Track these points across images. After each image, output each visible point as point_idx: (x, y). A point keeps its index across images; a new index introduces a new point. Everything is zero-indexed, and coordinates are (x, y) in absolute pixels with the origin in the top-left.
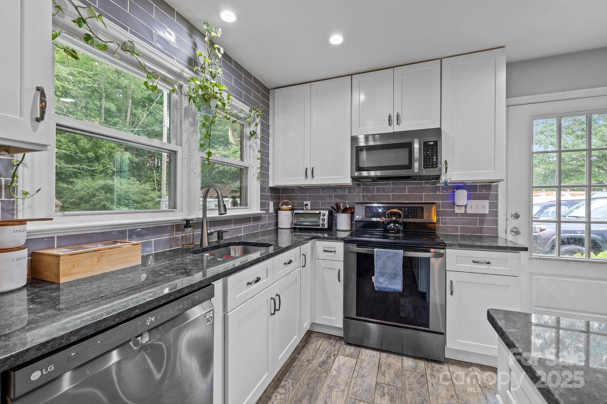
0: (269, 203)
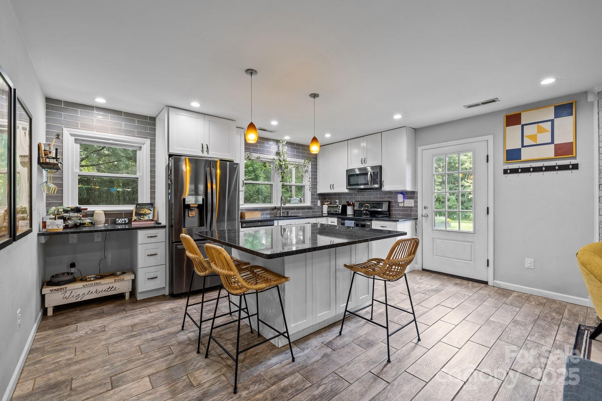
0: (317, 201)
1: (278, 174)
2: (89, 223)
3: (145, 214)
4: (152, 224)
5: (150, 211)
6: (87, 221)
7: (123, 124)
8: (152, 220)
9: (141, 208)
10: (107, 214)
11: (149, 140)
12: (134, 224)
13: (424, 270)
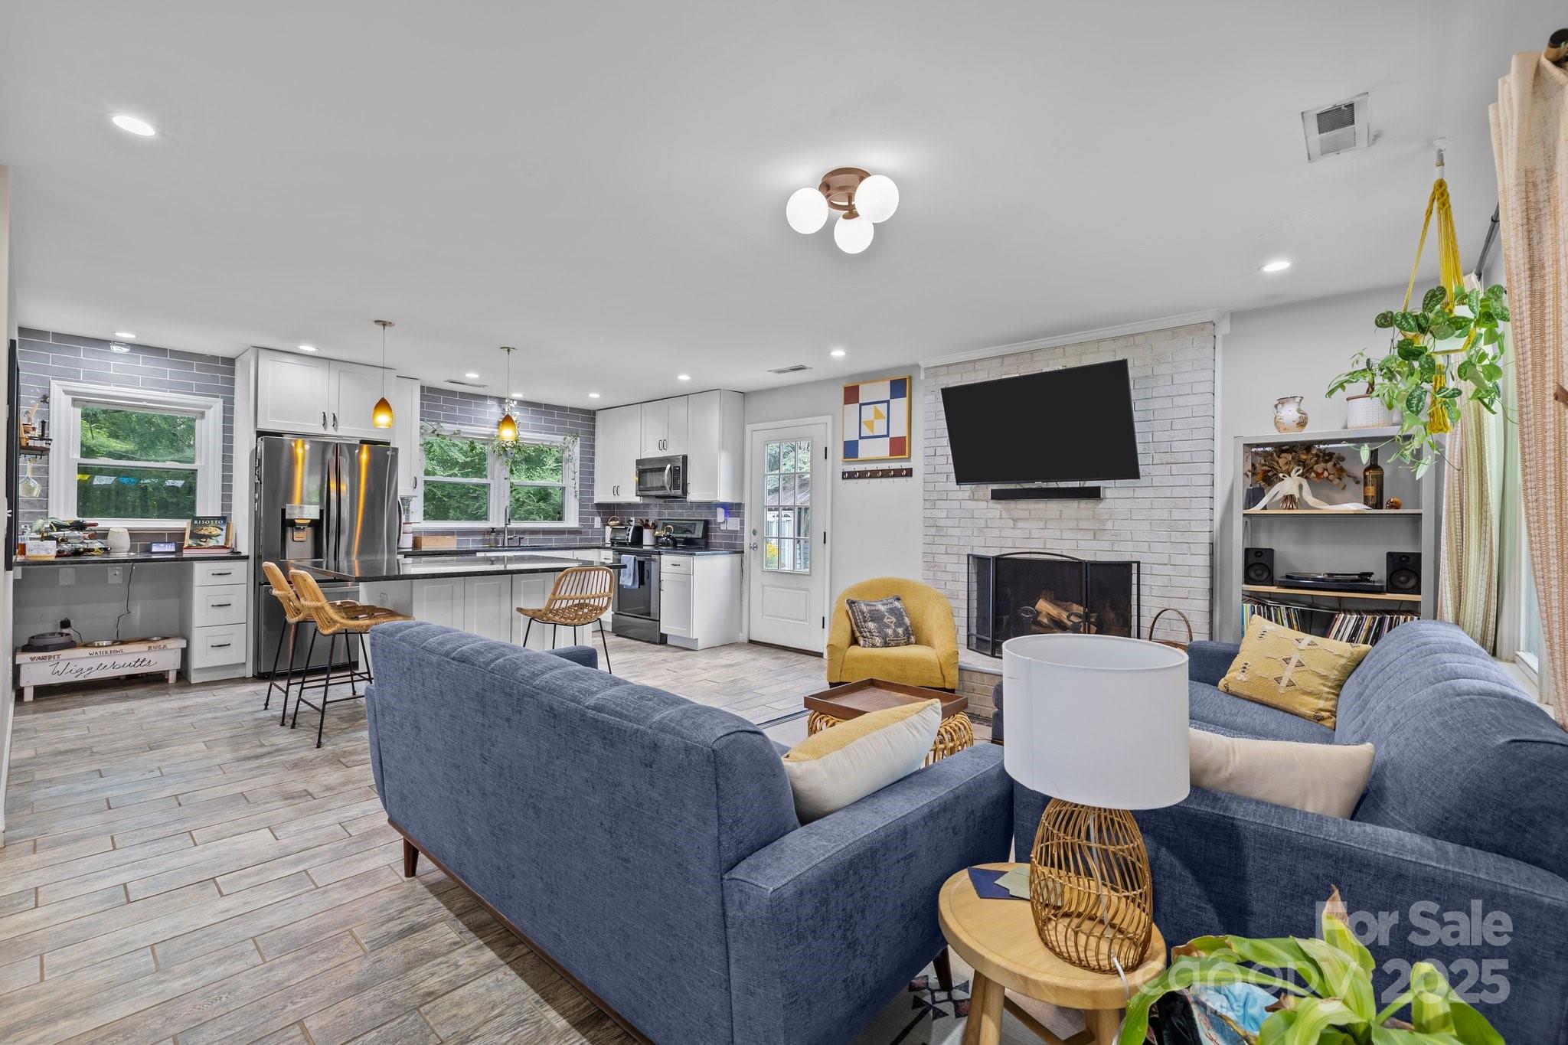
0: (592, 519)
1: (501, 465)
2: (100, 549)
3: (210, 537)
4: (225, 553)
5: (219, 531)
6: (97, 545)
7: (167, 371)
8: (224, 547)
9: (202, 525)
10: (134, 535)
11: (221, 401)
12: (187, 553)
13: (751, 642)
